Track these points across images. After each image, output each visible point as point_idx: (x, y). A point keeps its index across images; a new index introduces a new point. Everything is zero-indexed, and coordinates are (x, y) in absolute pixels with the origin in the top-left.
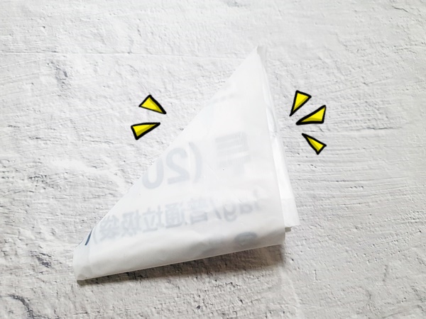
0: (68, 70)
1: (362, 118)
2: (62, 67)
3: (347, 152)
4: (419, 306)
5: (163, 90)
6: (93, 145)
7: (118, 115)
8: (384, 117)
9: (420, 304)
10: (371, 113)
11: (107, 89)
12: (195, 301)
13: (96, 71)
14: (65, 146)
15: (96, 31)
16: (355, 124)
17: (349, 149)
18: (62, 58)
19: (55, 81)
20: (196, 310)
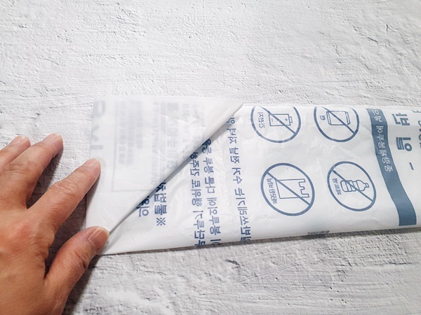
3: (372, 287)
6: (147, 275)
14: (120, 276)
17: (374, 284)
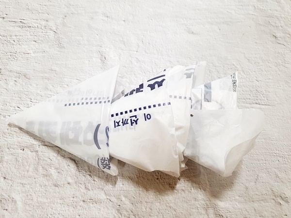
0: (106, 57)
1: (253, 98)
2: (104, 55)
4: (273, 199)
5: (151, 72)
7: (128, 81)
8: (266, 99)
9: (274, 198)
10: (258, 96)
11: (124, 68)
12: (156, 175)
13: (120, 58)
15: (121, 39)
16: (249, 101)
18: (105, 50)
19: (100, 61)
20: (156, 180)
